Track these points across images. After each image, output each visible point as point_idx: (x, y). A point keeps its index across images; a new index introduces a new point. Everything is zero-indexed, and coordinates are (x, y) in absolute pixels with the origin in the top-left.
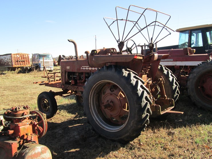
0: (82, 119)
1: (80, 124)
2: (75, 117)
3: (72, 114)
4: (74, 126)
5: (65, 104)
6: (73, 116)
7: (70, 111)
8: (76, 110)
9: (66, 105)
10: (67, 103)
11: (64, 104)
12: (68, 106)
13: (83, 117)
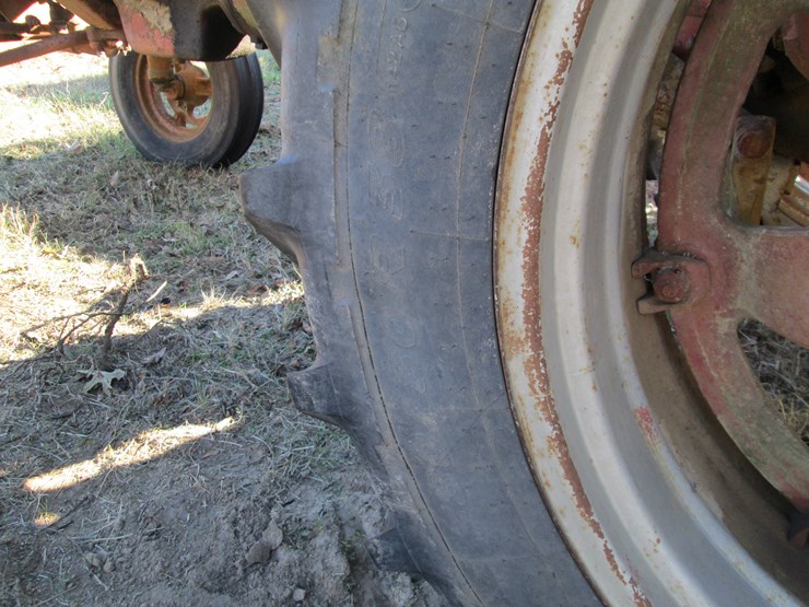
0: (203, 324)
1: (197, 431)
2: (120, 304)
3: (87, 253)
4: (110, 480)
5: (21, 147)
6: (102, 276)
7: (64, 214)
8: (126, 203)
9: (38, 151)
10: (40, 135)
11: (19, 140)
12: (52, 158)
13: (212, 301)
